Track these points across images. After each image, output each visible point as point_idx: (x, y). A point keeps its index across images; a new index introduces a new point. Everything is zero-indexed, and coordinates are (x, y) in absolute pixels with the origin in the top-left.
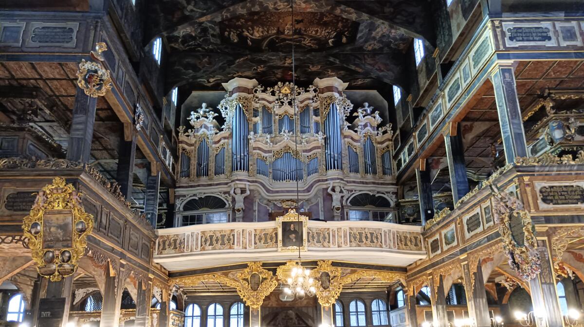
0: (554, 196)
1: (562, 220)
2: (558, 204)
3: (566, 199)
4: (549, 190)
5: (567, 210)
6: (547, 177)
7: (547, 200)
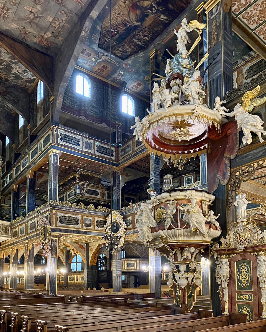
0: (65, 220)
1: (66, 231)
2: (66, 224)
3: (70, 223)
4: (63, 217)
5: (69, 227)
6: (64, 212)
7: (62, 222)
